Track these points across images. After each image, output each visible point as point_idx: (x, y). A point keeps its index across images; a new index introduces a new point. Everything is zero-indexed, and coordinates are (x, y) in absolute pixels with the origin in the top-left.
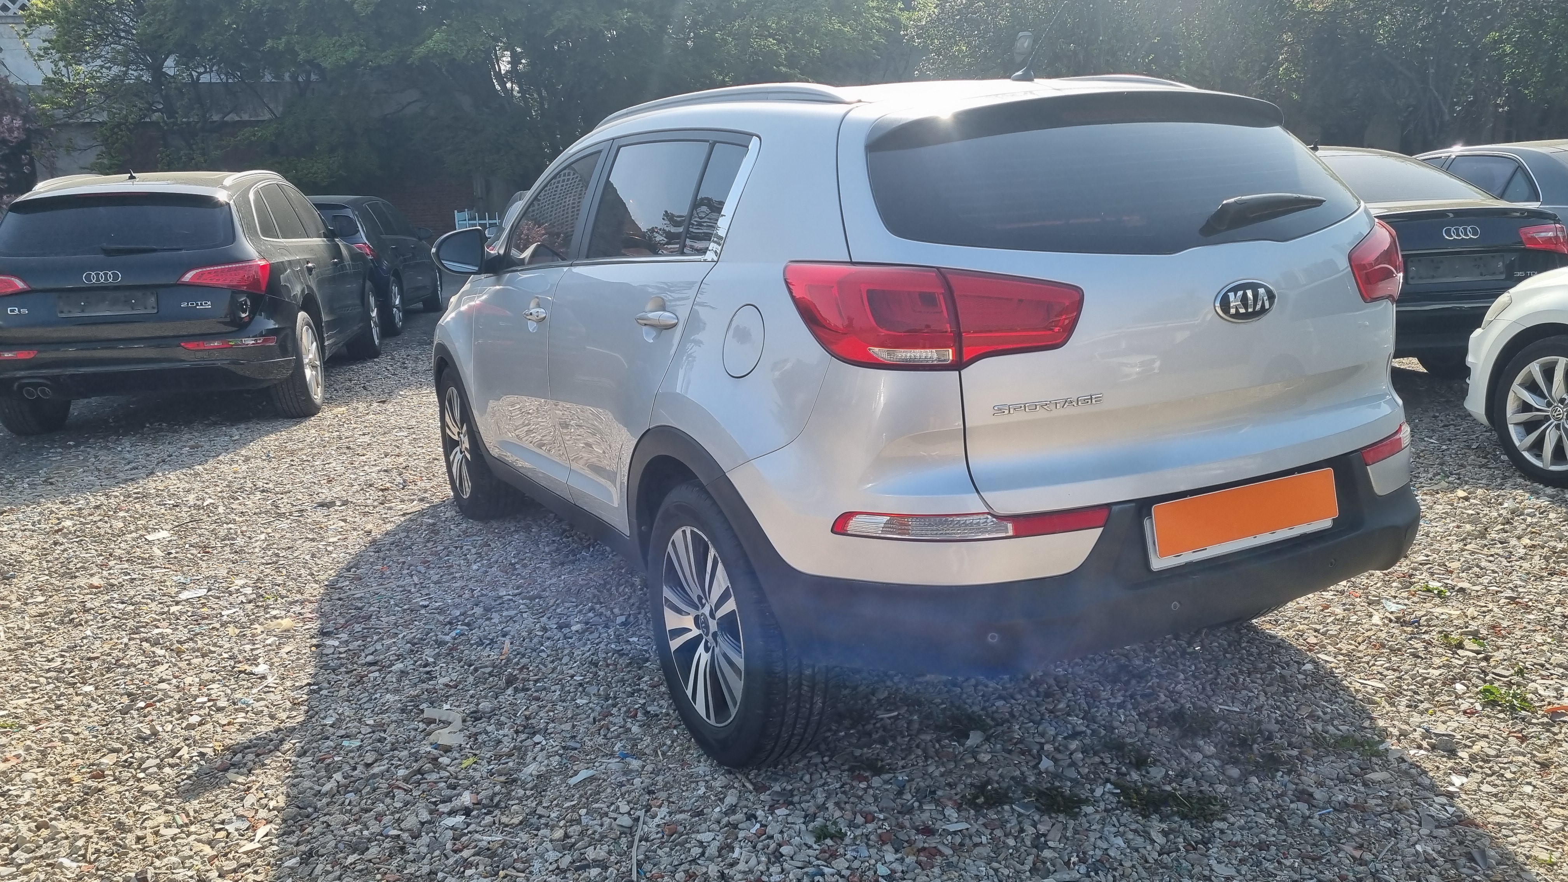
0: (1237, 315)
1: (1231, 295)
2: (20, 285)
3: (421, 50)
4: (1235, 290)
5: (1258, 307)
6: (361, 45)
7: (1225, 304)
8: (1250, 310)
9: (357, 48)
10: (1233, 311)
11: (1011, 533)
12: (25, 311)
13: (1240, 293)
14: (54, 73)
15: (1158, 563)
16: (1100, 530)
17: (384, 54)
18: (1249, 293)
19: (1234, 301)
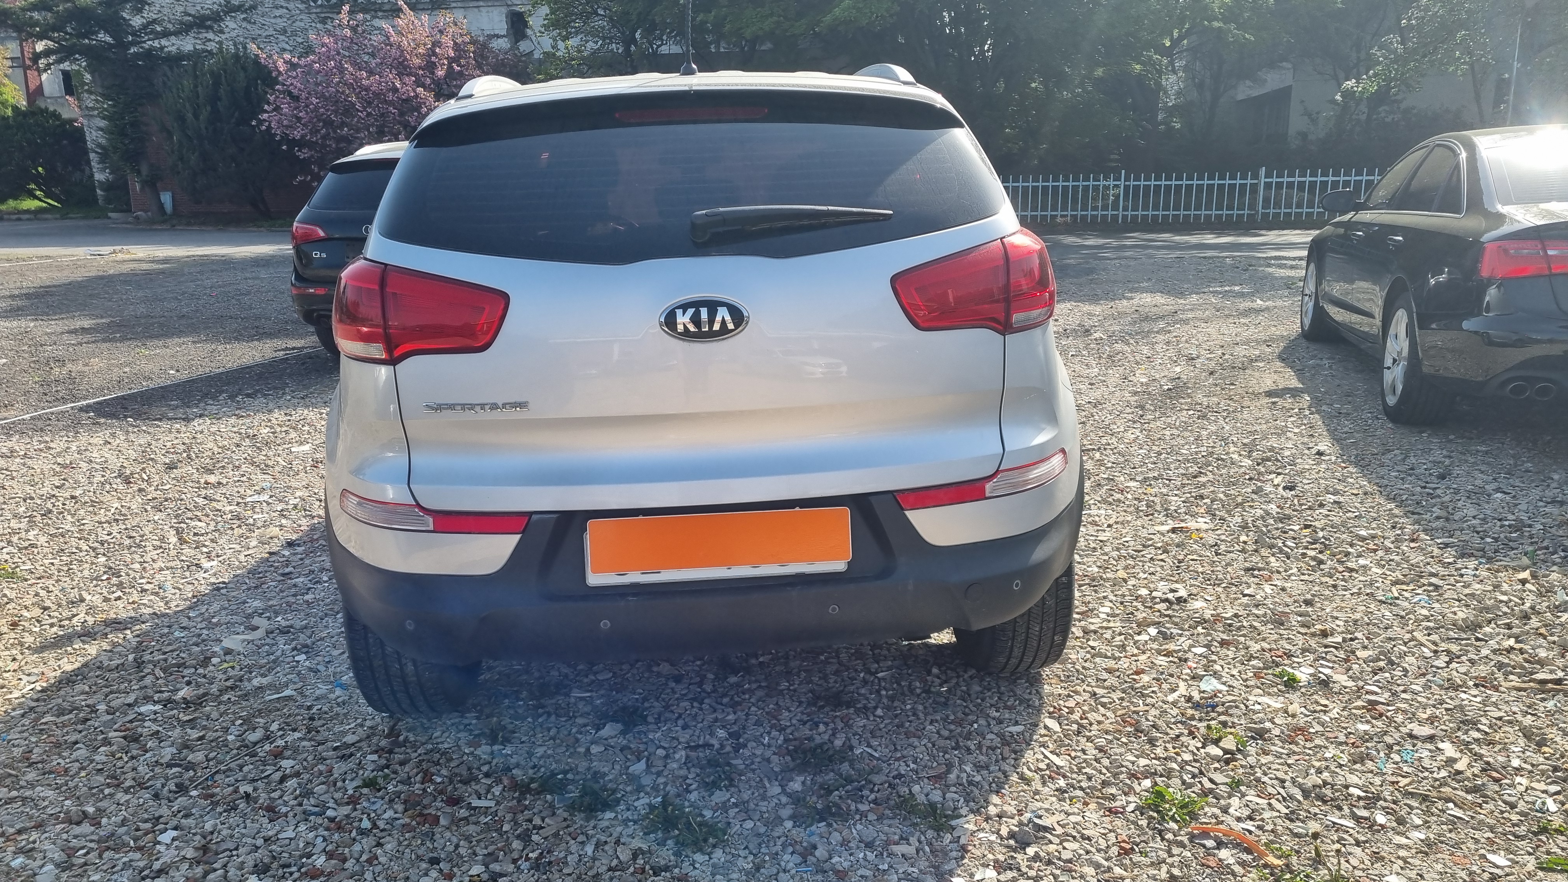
0: (686, 333)
1: (679, 312)
2: (322, 234)
3: (828, 18)
4: (685, 307)
5: (717, 327)
6: (779, 16)
7: (670, 321)
8: (706, 329)
9: (775, 19)
10: (680, 328)
11: (431, 528)
12: (324, 255)
13: (690, 311)
14: (553, 47)
15: (594, 579)
16: (518, 536)
17: (798, 24)
18: (704, 313)
19: (683, 320)
